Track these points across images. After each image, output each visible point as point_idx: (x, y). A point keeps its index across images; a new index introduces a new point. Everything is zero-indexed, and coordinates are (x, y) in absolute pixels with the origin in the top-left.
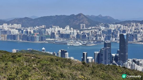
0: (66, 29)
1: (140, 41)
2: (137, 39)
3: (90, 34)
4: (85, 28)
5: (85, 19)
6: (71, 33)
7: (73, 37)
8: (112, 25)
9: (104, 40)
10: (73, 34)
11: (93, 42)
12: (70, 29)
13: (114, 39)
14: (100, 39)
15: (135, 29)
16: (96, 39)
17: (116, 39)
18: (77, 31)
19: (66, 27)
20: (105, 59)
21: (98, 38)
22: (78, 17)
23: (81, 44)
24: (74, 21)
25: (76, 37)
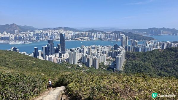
0: (4, 34)
1: (58, 39)
2: (55, 38)
3: (25, 36)
4: (18, 33)
5: (18, 27)
6: (9, 36)
7: (12, 39)
8: (37, 31)
9: (35, 40)
10: (11, 37)
11: (28, 41)
12: (7, 34)
13: (42, 39)
14: (33, 39)
15: (52, 33)
16: (30, 39)
17: (43, 39)
18: (14, 35)
19: (4, 33)
20: (52, 50)
21: (31, 38)
22: (12, 26)
23: (20, 43)
24: (9, 28)
25: (14, 39)
